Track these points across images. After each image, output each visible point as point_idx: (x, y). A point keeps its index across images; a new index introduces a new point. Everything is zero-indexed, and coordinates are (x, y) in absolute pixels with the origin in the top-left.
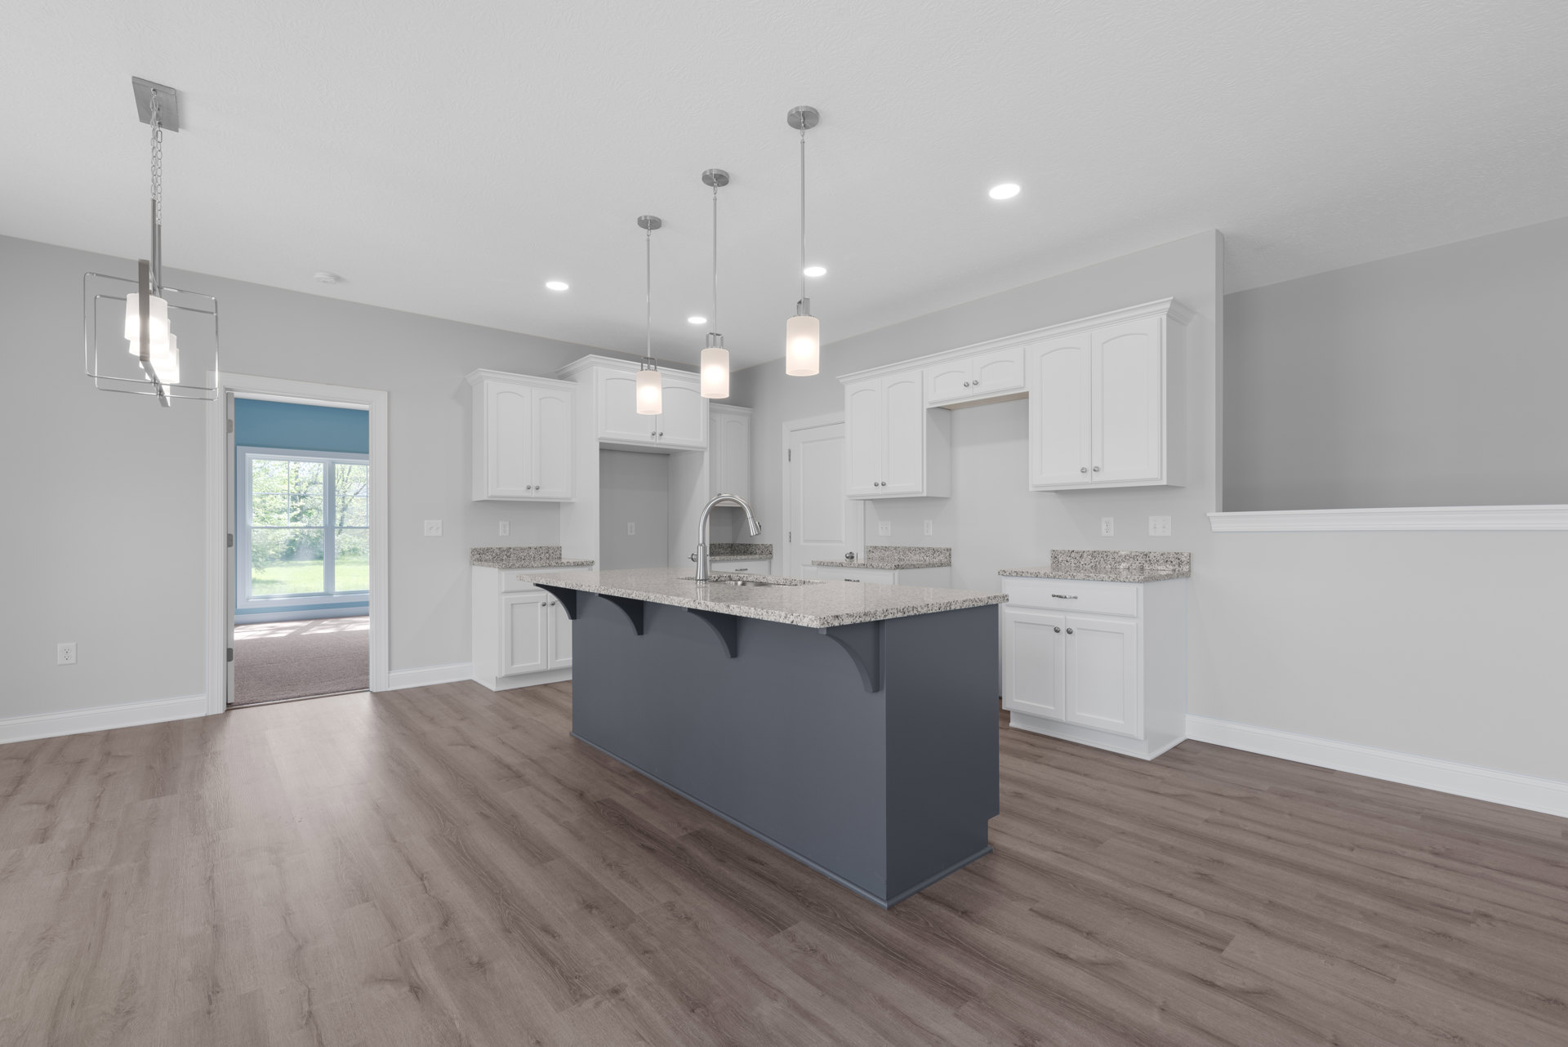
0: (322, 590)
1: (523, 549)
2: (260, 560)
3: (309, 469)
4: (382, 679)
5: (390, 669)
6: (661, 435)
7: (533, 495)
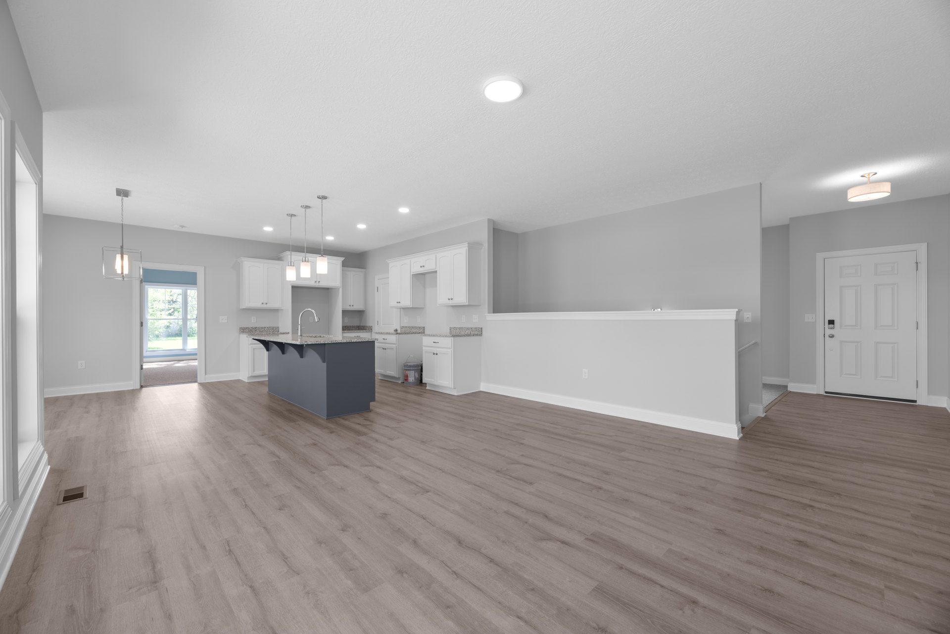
0: (181, 348)
1: (262, 328)
2: (150, 336)
3: (176, 292)
4: (201, 378)
5: (206, 374)
6: (319, 282)
7: (265, 306)
